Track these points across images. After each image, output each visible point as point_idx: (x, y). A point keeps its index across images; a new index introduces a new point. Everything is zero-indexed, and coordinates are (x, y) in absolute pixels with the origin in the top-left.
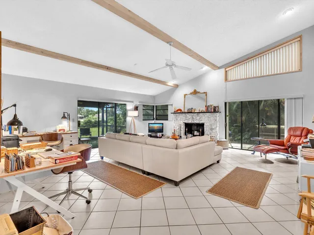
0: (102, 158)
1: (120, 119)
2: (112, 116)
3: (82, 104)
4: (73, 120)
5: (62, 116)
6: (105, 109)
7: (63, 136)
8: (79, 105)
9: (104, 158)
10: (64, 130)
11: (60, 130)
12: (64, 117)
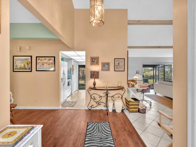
0: (156, 93)
1: (168, 74)
2: (162, 72)
3: (145, 66)
4: (141, 74)
5: (136, 72)
6: (157, 68)
7: (137, 81)
8: (143, 67)
9: (157, 94)
10: (137, 79)
11: (135, 79)
12: (137, 73)
